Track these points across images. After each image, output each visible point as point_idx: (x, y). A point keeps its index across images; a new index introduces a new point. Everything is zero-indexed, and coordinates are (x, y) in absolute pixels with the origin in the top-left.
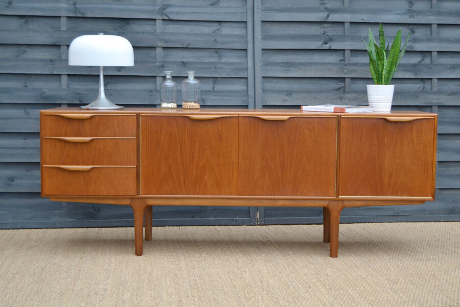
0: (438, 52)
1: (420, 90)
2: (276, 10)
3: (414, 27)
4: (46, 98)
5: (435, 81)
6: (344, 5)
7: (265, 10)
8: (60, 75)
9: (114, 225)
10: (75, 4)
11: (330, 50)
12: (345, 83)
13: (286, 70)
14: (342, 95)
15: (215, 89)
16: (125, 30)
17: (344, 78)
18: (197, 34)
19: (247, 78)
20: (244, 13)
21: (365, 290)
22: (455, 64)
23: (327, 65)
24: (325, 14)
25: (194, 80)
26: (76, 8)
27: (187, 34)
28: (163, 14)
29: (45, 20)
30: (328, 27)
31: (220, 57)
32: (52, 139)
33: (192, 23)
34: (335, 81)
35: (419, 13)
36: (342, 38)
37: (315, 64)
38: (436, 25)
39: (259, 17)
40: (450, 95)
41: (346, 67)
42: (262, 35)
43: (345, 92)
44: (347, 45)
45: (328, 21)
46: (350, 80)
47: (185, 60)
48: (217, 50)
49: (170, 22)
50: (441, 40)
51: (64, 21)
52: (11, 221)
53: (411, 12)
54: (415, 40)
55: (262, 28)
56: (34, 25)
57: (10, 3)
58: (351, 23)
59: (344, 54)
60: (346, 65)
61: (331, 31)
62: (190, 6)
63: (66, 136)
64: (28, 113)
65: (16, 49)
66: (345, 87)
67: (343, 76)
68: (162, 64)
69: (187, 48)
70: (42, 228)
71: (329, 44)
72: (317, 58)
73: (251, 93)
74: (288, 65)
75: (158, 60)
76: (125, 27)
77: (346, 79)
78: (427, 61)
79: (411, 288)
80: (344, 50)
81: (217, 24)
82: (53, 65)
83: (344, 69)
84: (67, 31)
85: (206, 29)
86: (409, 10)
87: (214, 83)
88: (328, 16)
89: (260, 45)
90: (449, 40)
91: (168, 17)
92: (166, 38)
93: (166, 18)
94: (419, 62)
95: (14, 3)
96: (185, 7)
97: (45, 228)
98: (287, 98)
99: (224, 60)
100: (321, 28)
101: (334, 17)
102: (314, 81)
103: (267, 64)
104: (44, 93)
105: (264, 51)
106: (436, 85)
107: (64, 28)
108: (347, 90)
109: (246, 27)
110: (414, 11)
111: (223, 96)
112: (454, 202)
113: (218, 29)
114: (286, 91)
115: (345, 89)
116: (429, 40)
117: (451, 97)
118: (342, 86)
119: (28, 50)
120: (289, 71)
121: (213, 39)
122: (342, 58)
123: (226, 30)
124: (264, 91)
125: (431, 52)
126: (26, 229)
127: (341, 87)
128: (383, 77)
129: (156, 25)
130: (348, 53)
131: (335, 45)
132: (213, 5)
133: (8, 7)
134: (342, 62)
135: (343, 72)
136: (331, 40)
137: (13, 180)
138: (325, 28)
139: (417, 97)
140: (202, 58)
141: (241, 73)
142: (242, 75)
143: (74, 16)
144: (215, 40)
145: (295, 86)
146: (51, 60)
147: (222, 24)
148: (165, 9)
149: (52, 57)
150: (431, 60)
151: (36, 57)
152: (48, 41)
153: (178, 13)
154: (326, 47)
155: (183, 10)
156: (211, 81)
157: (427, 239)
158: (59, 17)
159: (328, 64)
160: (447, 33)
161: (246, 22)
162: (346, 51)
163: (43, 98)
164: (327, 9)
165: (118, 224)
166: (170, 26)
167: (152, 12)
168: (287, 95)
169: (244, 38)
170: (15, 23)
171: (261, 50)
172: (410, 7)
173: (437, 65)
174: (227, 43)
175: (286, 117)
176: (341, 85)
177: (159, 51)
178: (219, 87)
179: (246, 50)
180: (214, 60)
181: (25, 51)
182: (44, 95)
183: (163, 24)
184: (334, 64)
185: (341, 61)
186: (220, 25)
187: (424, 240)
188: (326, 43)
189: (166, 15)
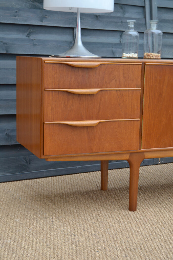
9: (45, 175)
48: (122, 6)
87: (121, 36)
89: (156, 3)
103: (162, 21)
156: (118, 34)
165: (48, 174)
179: (145, 7)
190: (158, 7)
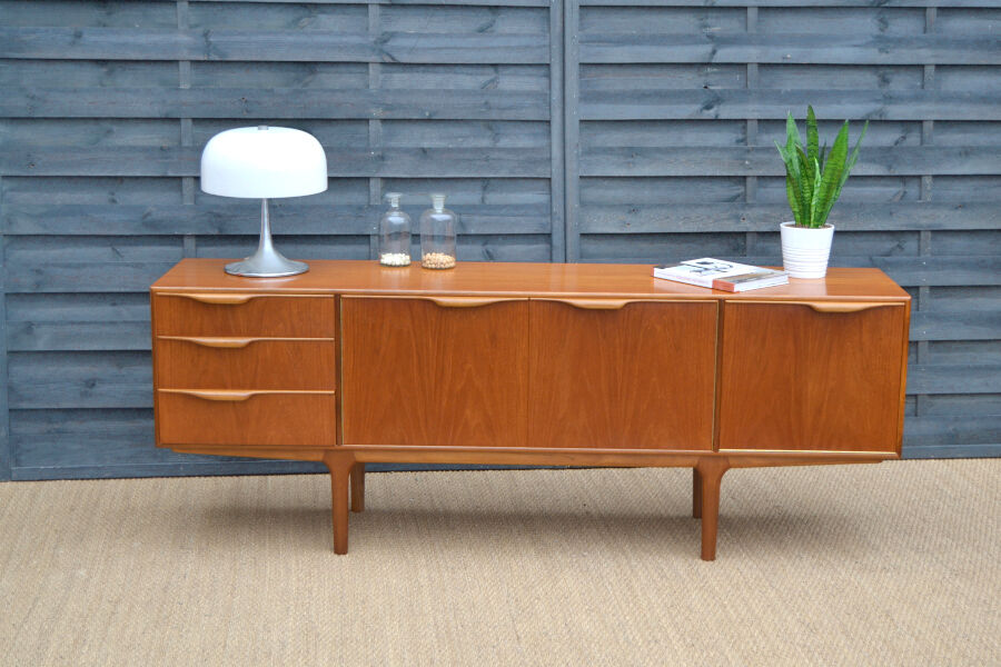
0: (936, 121)
1: (897, 199)
2: (610, 42)
3: (888, 70)
4: (153, 224)
5: (928, 181)
6: (746, 29)
7: (588, 41)
8: (180, 178)
10: (206, 35)
11: (716, 121)
12: (745, 186)
13: (629, 163)
14: (741, 212)
15: (487, 202)
16: (306, 84)
17: (745, 177)
18: (450, 91)
19: (550, 179)
20: (544, 46)
21: (755, 649)
22: (971, 147)
23: (709, 152)
24: (708, 48)
25: (444, 212)
26: (209, 44)
27: (429, 92)
28: (381, 52)
29: (148, 68)
30: (715, 73)
31: (496, 137)
32: (175, 340)
33: (441, 69)
34: (727, 184)
35: (900, 42)
36: (743, 95)
37: (685, 149)
38: (933, 68)
39: (575, 55)
40: (957, 208)
41: (750, 156)
42: (581, 93)
43: (745, 205)
44: (752, 111)
45: (713, 61)
46: (755, 179)
47: (426, 145)
48: (490, 124)
49: (395, 68)
50: (945, 98)
51: (184, 68)
52: (91, 463)
53: (882, 42)
54: (890, 99)
55: (581, 76)
56: (126, 79)
57: (78, 35)
58: (761, 65)
59: (745, 128)
60: (748, 151)
61: (719, 83)
62: (436, 35)
63: (201, 335)
64: (118, 253)
65: (92, 127)
66: (745, 194)
67: (741, 173)
68: (380, 153)
69: (429, 120)
70: (152, 477)
71: (715, 109)
72: (691, 137)
73: (557, 208)
74: (632, 153)
75: (372, 146)
76: (307, 80)
77: (749, 180)
78: (913, 139)
79: (841, 644)
80: (745, 120)
81: (491, 70)
82: (167, 158)
83: (745, 160)
84: (191, 89)
85: (468, 81)
86: (878, 37)
87: (485, 188)
88: (714, 52)
89: (577, 111)
90: (959, 98)
91: (393, 58)
92: (390, 100)
93: (388, 60)
94: (897, 143)
95: (85, 36)
96: (426, 36)
97: (157, 477)
98: (629, 218)
99: (504, 142)
100: (700, 76)
101: (726, 54)
102: (683, 183)
103: (590, 151)
104: (149, 214)
105: (584, 125)
106: (929, 188)
107: (185, 86)
108: (749, 202)
109: (549, 76)
110: (889, 40)
111: (502, 215)
112: (956, 419)
113: (492, 81)
114: (629, 205)
115: (745, 200)
116: (918, 98)
117: (959, 212)
118: (740, 192)
119: (115, 128)
120: (633, 163)
121: (483, 102)
122: (741, 136)
123: (508, 82)
124: (583, 204)
125: (921, 122)
126: (120, 478)
127: (739, 196)
128: (813, 210)
129: (368, 74)
130: (752, 127)
131: (726, 112)
132: (482, 31)
133: (73, 44)
134: (741, 145)
135: (743, 164)
136: (718, 99)
137: (93, 385)
138: (707, 74)
139: (891, 214)
140: (460, 140)
141: (539, 170)
142: (540, 172)
143: (206, 59)
144: (486, 103)
145: (646, 193)
146: (162, 149)
147: (500, 69)
148: (385, 41)
149: (165, 144)
150: (922, 137)
151: (131, 143)
152: (156, 112)
153: (412, 50)
154: (710, 114)
155: (422, 43)
156: (479, 184)
157: (894, 510)
158: (176, 62)
159: (713, 149)
160: (956, 83)
161: (548, 65)
162: (749, 123)
163: (146, 225)
164: (711, 37)
166: (395, 75)
167: (361, 47)
168: (630, 212)
169: (545, 97)
170: (88, 76)
171: (578, 123)
172: (882, 30)
173: (931, 149)
174: (510, 108)
175: (620, 303)
176: (738, 190)
177: (374, 127)
178: (494, 198)
179: (549, 122)
180: (485, 143)
181: (109, 132)
182: (149, 218)
183: (383, 72)
184: (724, 149)
185: (738, 141)
186: (496, 71)
187: (888, 511)
188: (708, 107)
189: (388, 54)
190: (581, 121)
